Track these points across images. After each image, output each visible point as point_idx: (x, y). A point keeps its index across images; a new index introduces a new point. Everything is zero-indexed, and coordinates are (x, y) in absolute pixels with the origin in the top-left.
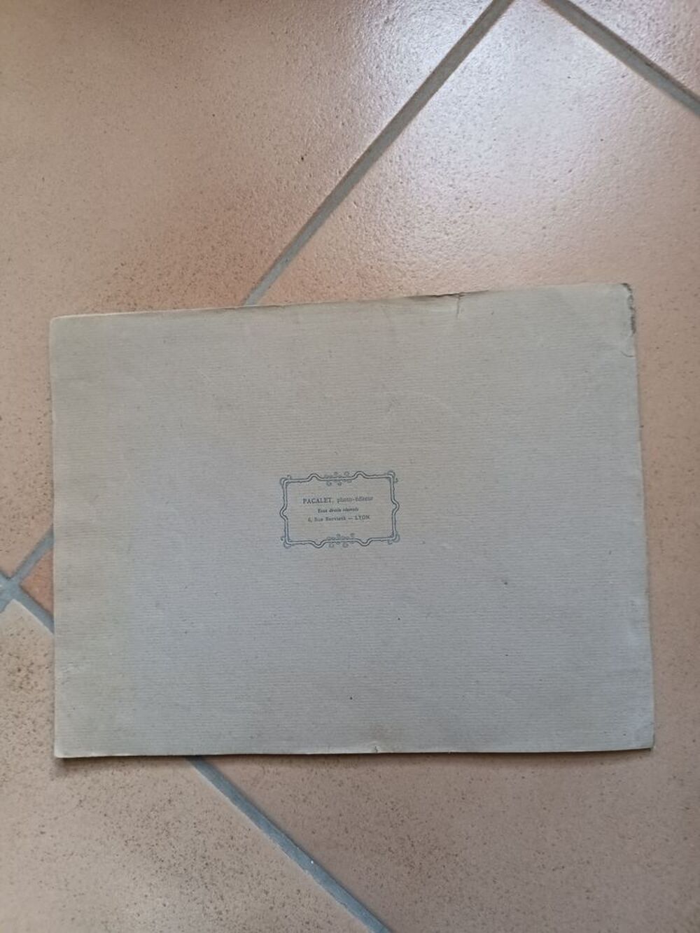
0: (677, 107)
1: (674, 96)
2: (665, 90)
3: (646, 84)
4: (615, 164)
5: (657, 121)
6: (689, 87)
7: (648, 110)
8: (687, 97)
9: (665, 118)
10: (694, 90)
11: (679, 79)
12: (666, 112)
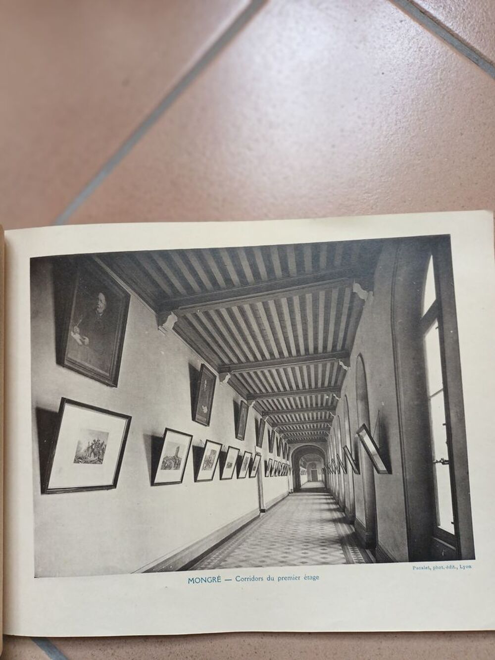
0: (446, 48)
1: (444, 39)
2: (436, 34)
3: (420, 29)
4: (394, 94)
5: (430, 59)
6: (457, 32)
7: (422, 50)
8: (455, 40)
9: (436, 57)
10: (460, 35)
11: (448, 25)
12: (437, 52)
